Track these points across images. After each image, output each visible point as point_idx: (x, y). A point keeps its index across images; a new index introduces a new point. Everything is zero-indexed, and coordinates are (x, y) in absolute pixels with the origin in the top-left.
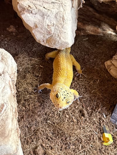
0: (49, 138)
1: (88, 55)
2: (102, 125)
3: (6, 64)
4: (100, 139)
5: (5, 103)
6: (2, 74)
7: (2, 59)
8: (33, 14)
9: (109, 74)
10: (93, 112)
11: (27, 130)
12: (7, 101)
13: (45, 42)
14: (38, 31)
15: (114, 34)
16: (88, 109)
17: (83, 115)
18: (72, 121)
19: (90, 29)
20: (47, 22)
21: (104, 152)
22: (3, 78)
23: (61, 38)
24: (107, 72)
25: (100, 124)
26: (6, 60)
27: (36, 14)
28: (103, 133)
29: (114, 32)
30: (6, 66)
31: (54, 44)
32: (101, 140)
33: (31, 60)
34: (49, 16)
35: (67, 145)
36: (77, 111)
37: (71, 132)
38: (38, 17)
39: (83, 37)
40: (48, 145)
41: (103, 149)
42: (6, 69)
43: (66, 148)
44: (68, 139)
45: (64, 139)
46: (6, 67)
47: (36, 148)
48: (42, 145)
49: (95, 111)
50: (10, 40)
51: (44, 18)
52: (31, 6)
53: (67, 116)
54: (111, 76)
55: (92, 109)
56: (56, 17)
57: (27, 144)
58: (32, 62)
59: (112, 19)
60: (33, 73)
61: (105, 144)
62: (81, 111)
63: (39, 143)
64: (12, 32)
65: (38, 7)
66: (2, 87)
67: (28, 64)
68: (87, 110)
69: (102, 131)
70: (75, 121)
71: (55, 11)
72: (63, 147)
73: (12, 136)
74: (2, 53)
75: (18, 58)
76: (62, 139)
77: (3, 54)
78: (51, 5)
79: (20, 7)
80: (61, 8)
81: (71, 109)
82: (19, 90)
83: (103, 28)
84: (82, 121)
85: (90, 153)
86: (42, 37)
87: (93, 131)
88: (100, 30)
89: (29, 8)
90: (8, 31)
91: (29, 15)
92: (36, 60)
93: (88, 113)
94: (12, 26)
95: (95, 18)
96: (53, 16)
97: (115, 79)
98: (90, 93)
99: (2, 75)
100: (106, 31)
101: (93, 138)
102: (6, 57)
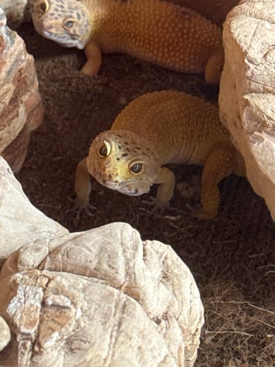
3: (177, 293)
6: (163, 321)
7: (165, 277)
22: (164, 332)
26: (176, 280)
30: (175, 299)
42: (176, 307)
46: (176, 303)
66: (160, 354)
74: (166, 258)
77: (169, 262)
79: (252, 117)
99: (163, 323)
102: (176, 271)
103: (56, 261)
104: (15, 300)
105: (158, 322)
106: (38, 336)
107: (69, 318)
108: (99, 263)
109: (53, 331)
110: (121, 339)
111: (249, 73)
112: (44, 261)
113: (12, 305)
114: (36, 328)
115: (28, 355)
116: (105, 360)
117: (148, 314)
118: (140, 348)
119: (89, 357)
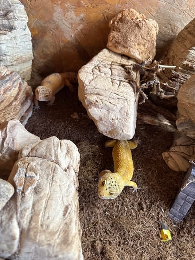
0: (108, 231)
1: (146, 144)
2: (160, 220)
3: (71, 157)
4: (158, 235)
5: (70, 205)
7: (68, 152)
8: (99, 108)
9: (167, 165)
10: (151, 206)
11: (86, 221)
12: (71, 202)
13: (108, 133)
14: (103, 124)
15: (169, 124)
16: (147, 202)
17: (142, 209)
18: (130, 215)
19: (147, 119)
20: (112, 116)
21: (162, 250)
23: (124, 131)
24: (164, 163)
25: (159, 219)
26: (71, 152)
27: (102, 108)
28: (162, 229)
29: (169, 123)
30: (71, 160)
31: (116, 135)
32: (160, 237)
33: (92, 147)
34: (114, 110)
35: (125, 240)
36: (136, 204)
37: (130, 227)
38: (104, 111)
39: (140, 127)
40: (106, 239)
41: (162, 247)
42: (71, 163)
43: (124, 244)
44: (127, 234)
45: (123, 233)
47: (95, 241)
48: (100, 239)
49: (153, 205)
50: (73, 127)
51: (109, 113)
52: (98, 102)
53: (126, 209)
54: (169, 168)
55: (150, 202)
56: (120, 112)
57: (86, 237)
58: (93, 149)
59: (167, 110)
60: (94, 160)
61: (163, 241)
62: (140, 204)
63: (98, 237)
64: (75, 119)
65: (104, 102)
66: (67, 185)
67: (89, 151)
68: (145, 203)
69: (161, 227)
70: (134, 214)
71: (120, 106)
72: (121, 243)
73: (75, 242)
75: (80, 145)
76: (120, 233)
77: (69, 146)
78: (117, 101)
79: (88, 101)
80: (126, 104)
81: (130, 202)
82: (80, 177)
83: (159, 119)
84: (141, 216)
85: (148, 250)
86: (105, 128)
87: (152, 227)
88: (157, 121)
89: (96, 103)
90: (72, 118)
91: (95, 109)
92: (96, 147)
93: (147, 206)
94: (75, 113)
95: (152, 109)
96: (118, 111)
97: (173, 171)
98: (148, 184)
99: (68, 170)
100: (162, 121)
101: (152, 235)
102: (71, 149)
103: (33, 153)
104: (17, 174)
105: (66, 171)
106: (23, 190)
107: (34, 181)
108: (46, 153)
109: (29, 187)
110: (53, 184)
111: (86, 89)
112: (29, 153)
113: (15, 177)
114: (23, 186)
115: (21, 197)
116: (48, 194)
117: (63, 169)
118: (60, 186)
119: (42, 195)
